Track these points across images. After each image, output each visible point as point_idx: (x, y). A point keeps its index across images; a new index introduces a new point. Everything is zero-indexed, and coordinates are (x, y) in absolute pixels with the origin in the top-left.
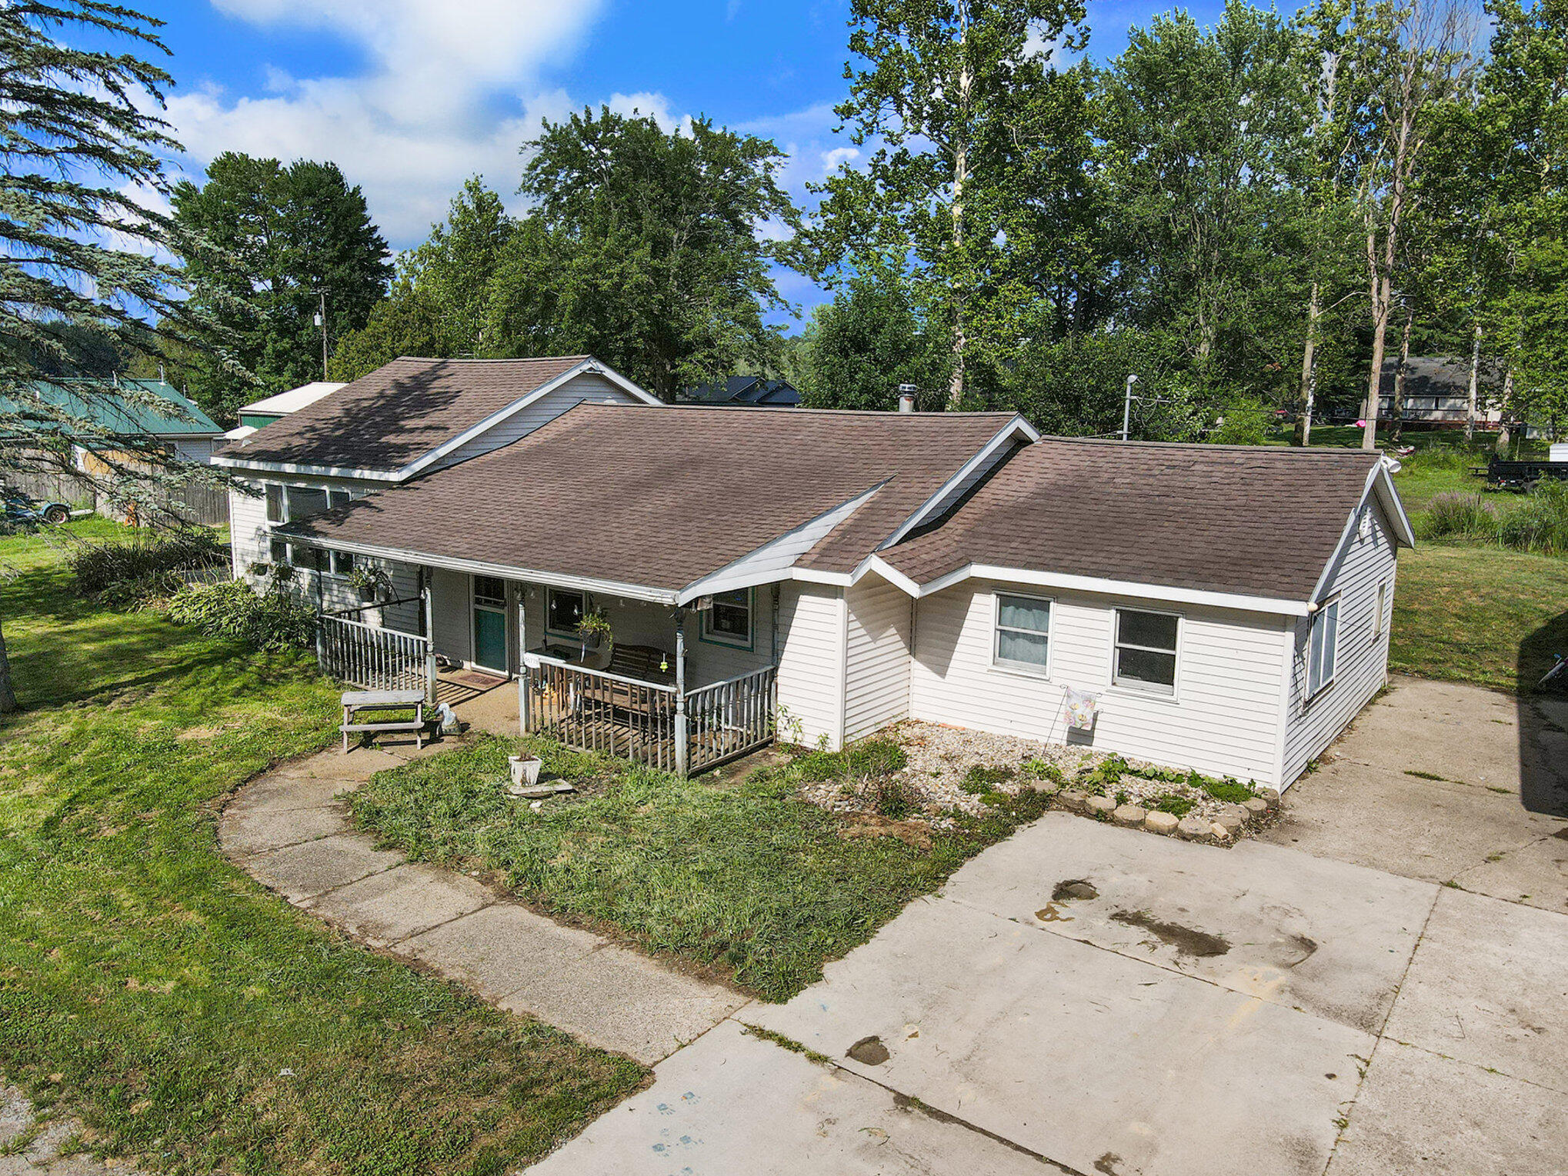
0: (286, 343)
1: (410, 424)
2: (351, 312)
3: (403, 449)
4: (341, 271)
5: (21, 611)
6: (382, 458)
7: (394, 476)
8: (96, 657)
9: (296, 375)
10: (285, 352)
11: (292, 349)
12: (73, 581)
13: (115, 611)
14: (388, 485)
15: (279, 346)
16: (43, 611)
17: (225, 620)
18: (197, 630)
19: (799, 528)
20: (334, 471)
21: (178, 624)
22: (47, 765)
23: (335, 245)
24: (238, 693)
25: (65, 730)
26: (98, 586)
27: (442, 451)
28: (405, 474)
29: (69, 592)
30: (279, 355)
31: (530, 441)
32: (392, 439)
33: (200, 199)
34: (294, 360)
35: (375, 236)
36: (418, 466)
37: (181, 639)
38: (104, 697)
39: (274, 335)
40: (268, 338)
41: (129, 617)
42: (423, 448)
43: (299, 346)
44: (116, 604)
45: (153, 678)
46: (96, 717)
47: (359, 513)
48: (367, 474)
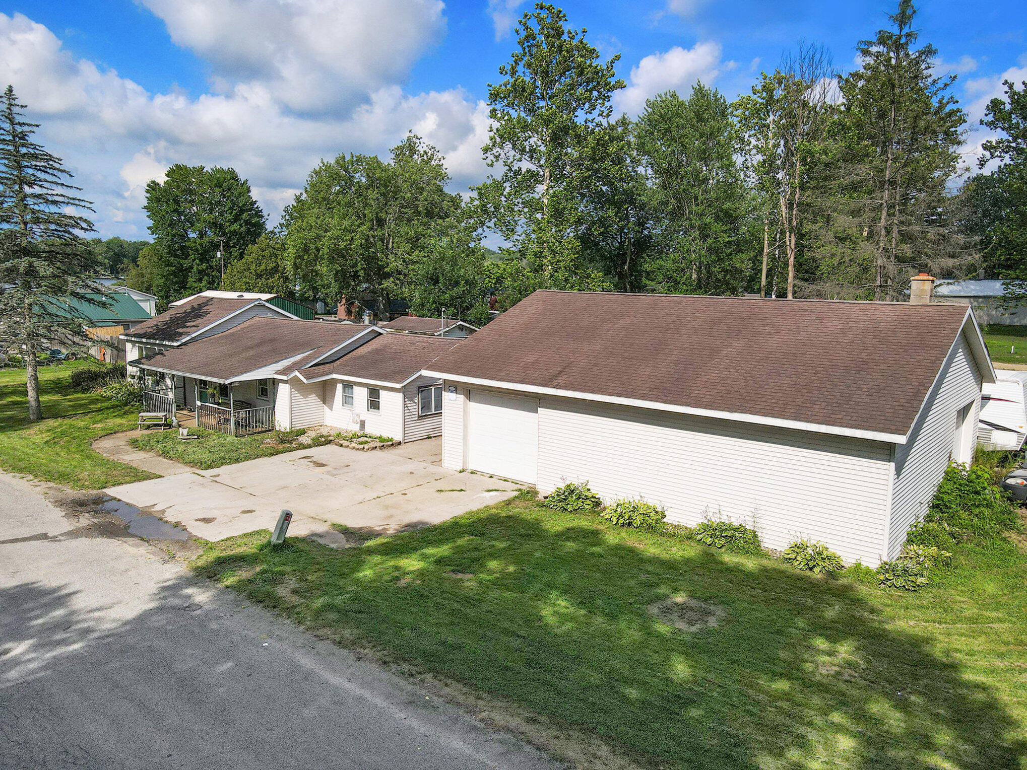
0: (204, 266)
1: (188, 324)
2: (240, 249)
3: (181, 334)
4: (235, 227)
5: (49, 393)
6: (172, 338)
7: (175, 344)
8: (70, 406)
9: (209, 283)
10: (203, 270)
11: (207, 268)
12: (70, 383)
13: (83, 393)
14: (173, 347)
15: (200, 268)
16: (57, 393)
17: (120, 395)
18: (109, 399)
19: (277, 362)
20: (157, 342)
21: (104, 397)
22: (49, 431)
23: (232, 213)
24: (115, 416)
25: (56, 424)
26: (79, 384)
27: (193, 335)
28: (179, 343)
29: (69, 387)
30: (200, 272)
31: (231, 331)
32: (180, 330)
33: (160, 189)
34: (208, 275)
35: (256, 206)
36: (183, 341)
37: (102, 402)
38: (70, 417)
39: (197, 261)
40: (194, 263)
41: (88, 395)
42: (188, 334)
43: (211, 267)
44: (84, 391)
45: (89, 412)
46: (67, 421)
47: (158, 357)
48: (167, 343)
